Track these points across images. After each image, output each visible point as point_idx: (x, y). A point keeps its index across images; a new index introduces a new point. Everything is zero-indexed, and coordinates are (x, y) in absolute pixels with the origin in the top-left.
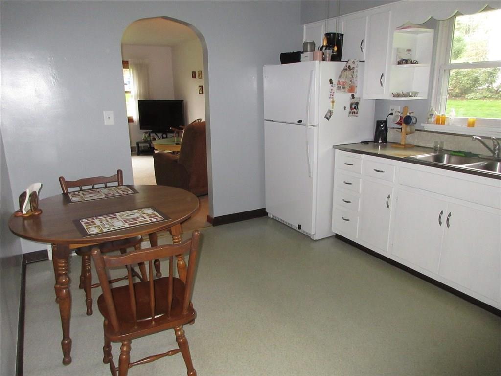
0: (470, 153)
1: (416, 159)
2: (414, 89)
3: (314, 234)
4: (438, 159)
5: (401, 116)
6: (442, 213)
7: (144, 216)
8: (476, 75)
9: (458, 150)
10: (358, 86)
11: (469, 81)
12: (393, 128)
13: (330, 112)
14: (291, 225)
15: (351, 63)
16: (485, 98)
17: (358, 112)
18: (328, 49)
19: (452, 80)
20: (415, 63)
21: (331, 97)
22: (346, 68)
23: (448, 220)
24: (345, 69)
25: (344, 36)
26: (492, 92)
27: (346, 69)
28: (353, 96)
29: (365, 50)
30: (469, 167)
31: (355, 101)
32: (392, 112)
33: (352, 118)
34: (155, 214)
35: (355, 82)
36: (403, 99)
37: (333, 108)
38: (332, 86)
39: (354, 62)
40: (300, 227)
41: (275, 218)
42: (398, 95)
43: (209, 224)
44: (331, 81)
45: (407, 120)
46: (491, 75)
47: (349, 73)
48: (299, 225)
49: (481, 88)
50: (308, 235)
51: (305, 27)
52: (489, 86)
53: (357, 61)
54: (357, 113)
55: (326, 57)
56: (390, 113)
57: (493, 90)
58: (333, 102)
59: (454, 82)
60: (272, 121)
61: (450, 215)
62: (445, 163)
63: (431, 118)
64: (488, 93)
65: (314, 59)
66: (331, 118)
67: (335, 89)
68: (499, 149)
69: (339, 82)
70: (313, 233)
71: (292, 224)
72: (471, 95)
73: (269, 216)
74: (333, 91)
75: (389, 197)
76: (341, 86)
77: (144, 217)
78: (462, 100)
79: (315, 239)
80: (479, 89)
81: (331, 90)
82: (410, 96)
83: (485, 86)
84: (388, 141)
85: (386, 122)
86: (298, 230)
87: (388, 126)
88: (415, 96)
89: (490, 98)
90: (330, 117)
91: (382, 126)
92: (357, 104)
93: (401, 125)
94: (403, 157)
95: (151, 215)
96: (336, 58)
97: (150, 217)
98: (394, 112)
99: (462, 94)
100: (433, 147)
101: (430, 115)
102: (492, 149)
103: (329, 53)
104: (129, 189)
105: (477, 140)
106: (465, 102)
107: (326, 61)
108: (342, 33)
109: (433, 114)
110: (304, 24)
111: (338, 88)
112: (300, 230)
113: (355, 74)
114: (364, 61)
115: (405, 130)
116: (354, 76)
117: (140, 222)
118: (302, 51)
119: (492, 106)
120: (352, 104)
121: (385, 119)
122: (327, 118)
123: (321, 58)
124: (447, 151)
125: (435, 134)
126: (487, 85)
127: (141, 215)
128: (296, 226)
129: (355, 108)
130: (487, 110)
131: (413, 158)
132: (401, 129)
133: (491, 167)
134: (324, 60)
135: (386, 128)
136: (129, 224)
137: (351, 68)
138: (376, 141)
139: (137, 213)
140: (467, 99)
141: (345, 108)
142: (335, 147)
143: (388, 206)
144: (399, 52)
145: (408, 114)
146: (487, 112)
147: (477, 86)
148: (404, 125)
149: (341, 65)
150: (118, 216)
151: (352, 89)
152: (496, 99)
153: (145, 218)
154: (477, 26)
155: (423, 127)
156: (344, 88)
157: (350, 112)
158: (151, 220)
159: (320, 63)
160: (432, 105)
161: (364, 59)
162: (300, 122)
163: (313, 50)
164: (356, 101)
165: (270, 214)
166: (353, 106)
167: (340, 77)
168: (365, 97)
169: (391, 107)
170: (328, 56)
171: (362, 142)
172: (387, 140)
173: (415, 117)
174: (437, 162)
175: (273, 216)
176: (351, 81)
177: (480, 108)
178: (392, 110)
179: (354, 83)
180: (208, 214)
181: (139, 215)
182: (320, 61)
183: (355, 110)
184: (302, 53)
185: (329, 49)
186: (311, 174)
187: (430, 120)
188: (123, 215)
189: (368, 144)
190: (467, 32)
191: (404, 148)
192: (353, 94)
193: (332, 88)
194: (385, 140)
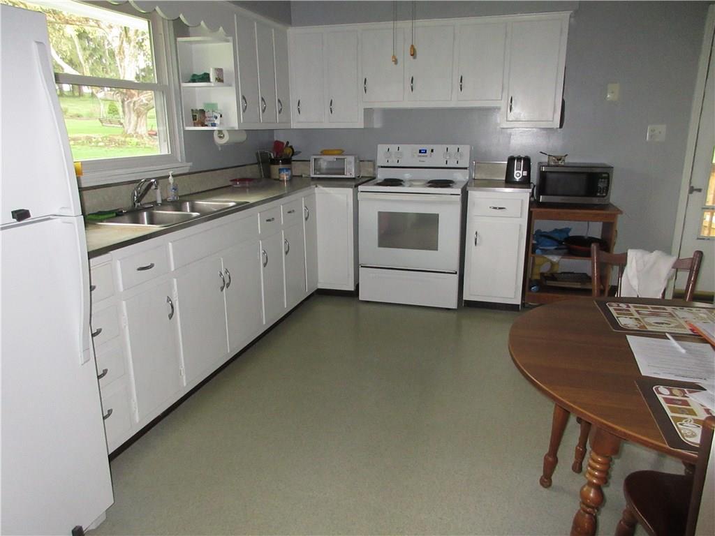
7: (637, 316)
34: (618, 314)
77: (639, 314)
95: (624, 314)
97: (629, 311)
104: (665, 406)
117: (647, 308)
127: (643, 318)
136: (664, 309)
139: (650, 325)
150: (688, 327)
153: (637, 311)
158: (629, 307)
181: (646, 319)
188: (676, 327)
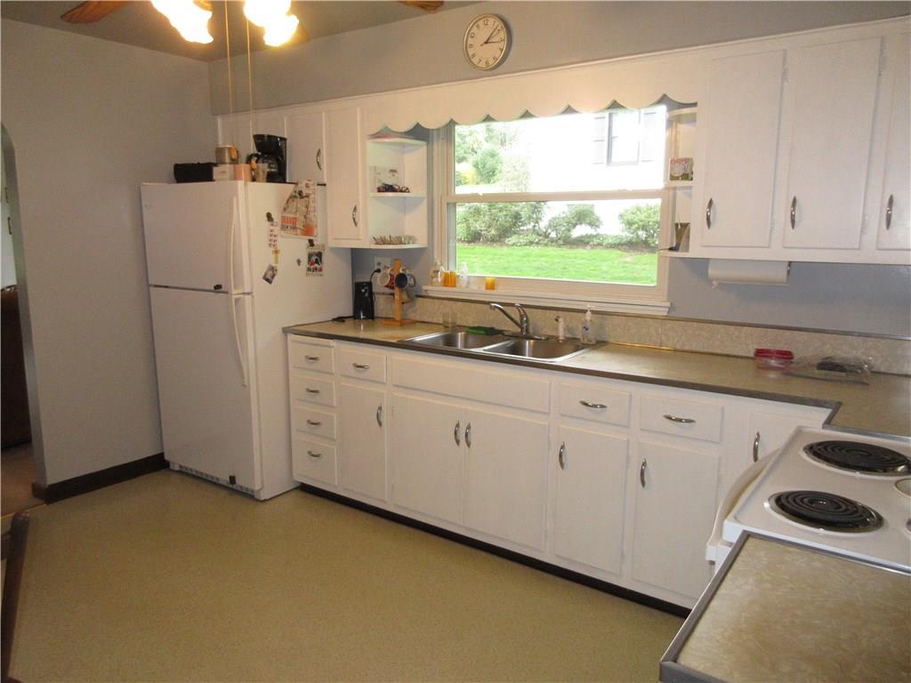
0: (493, 328)
1: (415, 343)
2: (408, 233)
3: (261, 489)
4: (449, 340)
5: (391, 275)
6: (458, 426)
8: (516, 209)
9: (476, 325)
10: (319, 225)
11: (508, 218)
12: (384, 294)
13: (273, 269)
14: (218, 479)
15: (302, 187)
16: (531, 243)
17: (324, 269)
18: (261, 160)
19: (484, 215)
20: (405, 192)
21: (272, 243)
22: (294, 194)
23: (466, 435)
24: (292, 197)
25: (288, 142)
26: (540, 235)
27: (296, 196)
28: (311, 243)
29: (324, 166)
30: (489, 350)
31: (315, 250)
32: (378, 267)
33: (315, 279)
35: (313, 219)
36: (391, 247)
37: (276, 262)
38: (272, 225)
39: (307, 186)
40: (232, 479)
41: (184, 470)
42: (383, 241)
43: (37, 501)
44: (269, 217)
45: (400, 281)
46: (536, 210)
47: (300, 203)
48: (230, 477)
49: (525, 228)
50: (249, 493)
51: (219, 121)
52: (534, 226)
53: (313, 185)
54: (321, 270)
55: (258, 173)
56: (376, 269)
57: (540, 233)
58: (276, 252)
59: (487, 218)
60: (166, 287)
61: (469, 427)
62: (460, 345)
63: (437, 276)
64: (534, 236)
65: (235, 177)
66: (274, 281)
67: (277, 229)
68: (527, 321)
69: (283, 218)
70: (257, 488)
71: (219, 477)
72: (513, 239)
73: (171, 467)
74: (274, 233)
75: (380, 408)
76: (288, 225)
78: (501, 246)
79: (262, 498)
80: (523, 230)
81: (271, 231)
82: (401, 243)
83: (530, 226)
84: (376, 315)
85: (370, 284)
86: (230, 486)
87: (374, 290)
88: (409, 243)
89: (537, 243)
90: (273, 276)
91: (363, 291)
92: (319, 255)
93: (393, 288)
94: (394, 341)
96: (277, 176)
98: (381, 267)
99: (500, 237)
100: (441, 322)
101: (434, 272)
102: (519, 322)
103: (264, 168)
105: (497, 310)
106: (505, 250)
107: (259, 181)
108: (286, 137)
109: (438, 271)
110: (217, 115)
111: (284, 228)
112: (234, 487)
113: (311, 204)
114: (325, 185)
115: (400, 296)
116: (311, 209)
118: (215, 162)
119: (542, 256)
120: (310, 256)
121: (368, 280)
122: (268, 280)
123: (249, 178)
124: (461, 328)
125: (445, 302)
126: (532, 224)
128: (225, 479)
129: (317, 262)
130: (534, 261)
131: (411, 341)
132: (393, 294)
133: (517, 349)
134: (254, 180)
135: (371, 294)
137: (304, 195)
138: (355, 316)
140: (508, 245)
141: (299, 262)
142: (286, 331)
143: (380, 424)
144: (379, 173)
145: (401, 272)
146: (535, 264)
147: (519, 226)
148: (397, 290)
149: (287, 189)
151: (308, 230)
152: (546, 245)
154: (514, 136)
155: (426, 291)
156: (294, 228)
157: (309, 269)
159: (245, 185)
160: (436, 257)
161: (325, 181)
162: (218, 287)
163: (234, 161)
164: (317, 251)
165: (174, 464)
166: (314, 258)
167: (285, 209)
168: (332, 244)
169: (377, 259)
170: (261, 173)
171: (334, 320)
172: (373, 314)
173: (412, 277)
174: (447, 347)
175: (181, 467)
176: (305, 217)
177: (526, 259)
178: (379, 264)
179: (311, 221)
180: (34, 481)
182: (246, 181)
183: (316, 265)
184: (216, 165)
185: (263, 162)
186: (246, 380)
187: (434, 279)
189: (344, 321)
190: (503, 143)
191: (401, 325)
192: (311, 238)
193: (272, 228)
194: (370, 315)
